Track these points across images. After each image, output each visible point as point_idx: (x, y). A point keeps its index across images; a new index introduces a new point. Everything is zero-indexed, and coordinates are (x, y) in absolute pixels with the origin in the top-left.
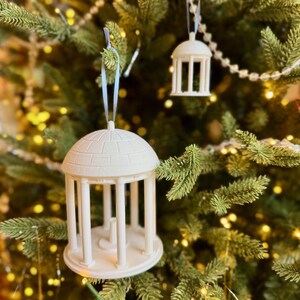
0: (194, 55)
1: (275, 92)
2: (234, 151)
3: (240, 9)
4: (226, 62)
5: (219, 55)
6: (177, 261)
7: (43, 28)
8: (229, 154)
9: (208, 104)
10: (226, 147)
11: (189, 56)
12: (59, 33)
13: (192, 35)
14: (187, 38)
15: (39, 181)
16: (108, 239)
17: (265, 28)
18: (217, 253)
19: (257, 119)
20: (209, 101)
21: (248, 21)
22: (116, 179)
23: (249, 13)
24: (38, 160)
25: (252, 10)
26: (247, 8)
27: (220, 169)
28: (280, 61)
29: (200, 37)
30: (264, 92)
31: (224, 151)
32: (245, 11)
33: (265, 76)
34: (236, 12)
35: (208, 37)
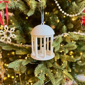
16: (41, 52)
22: (44, 36)
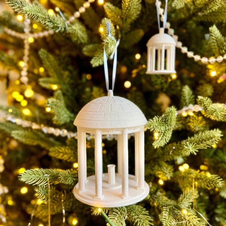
0: (165, 44)
1: (217, 71)
2: (191, 114)
3: (191, 12)
4: (185, 50)
5: (180, 44)
6: (155, 196)
7: (51, 21)
8: (188, 116)
9: (170, 80)
10: (186, 111)
11: (162, 44)
12: (60, 25)
13: (162, 30)
14: (157, 32)
15: (35, 143)
17: (212, 25)
18: (183, 190)
19: (206, 91)
20: (171, 78)
21: (195, 21)
23: (197, 15)
24: (35, 126)
25: (200, 14)
26: (196, 12)
27: (183, 127)
28: (222, 49)
29: (166, 31)
30: (209, 72)
31: (185, 114)
32: (195, 14)
33: (212, 60)
34: (187, 15)
35: (172, 31)
